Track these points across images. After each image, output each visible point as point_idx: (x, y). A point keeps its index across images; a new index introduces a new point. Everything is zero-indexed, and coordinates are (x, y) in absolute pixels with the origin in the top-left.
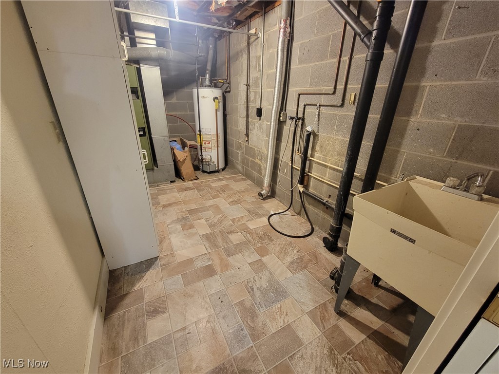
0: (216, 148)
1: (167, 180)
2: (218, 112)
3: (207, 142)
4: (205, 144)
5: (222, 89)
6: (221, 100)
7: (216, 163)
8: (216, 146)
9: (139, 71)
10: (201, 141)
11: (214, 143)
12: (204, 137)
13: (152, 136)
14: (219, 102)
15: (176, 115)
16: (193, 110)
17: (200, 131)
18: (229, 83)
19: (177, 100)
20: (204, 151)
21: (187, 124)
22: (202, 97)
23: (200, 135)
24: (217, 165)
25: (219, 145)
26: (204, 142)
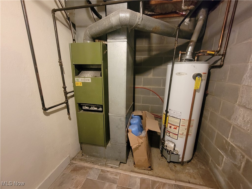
0: (185, 137)
1: (117, 160)
2: (197, 93)
3: (173, 127)
4: (170, 127)
5: (208, 63)
6: (205, 77)
7: (181, 153)
8: (185, 133)
9: (105, 47)
10: (165, 123)
11: (183, 130)
12: (170, 120)
13: (109, 114)
14: (202, 80)
15: (150, 88)
16: (164, 85)
17: (167, 112)
18: (224, 55)
19: (153, 75)
20: (168, 134)
21: (158, 97)
22: (177, 74)
23: (166, 116)
24: (181, 156)
25: (190, 133)
26: (169, 125)
